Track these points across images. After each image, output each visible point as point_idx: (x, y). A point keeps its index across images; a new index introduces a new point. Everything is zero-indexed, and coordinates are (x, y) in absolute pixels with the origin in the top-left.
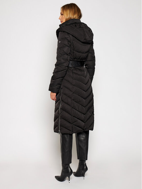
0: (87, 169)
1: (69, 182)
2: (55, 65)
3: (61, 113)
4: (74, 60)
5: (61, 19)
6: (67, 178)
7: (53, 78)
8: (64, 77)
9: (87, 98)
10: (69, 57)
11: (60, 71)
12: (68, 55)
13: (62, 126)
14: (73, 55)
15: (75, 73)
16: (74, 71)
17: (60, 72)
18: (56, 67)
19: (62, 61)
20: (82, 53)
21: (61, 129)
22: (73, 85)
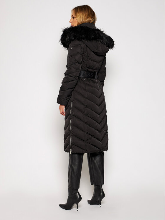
0: (104, 195)
1: (78, 209)
2: (65, 74)
3: (72, 130)
4: (87, 69)
5: (72, 22)
6: (75, 205)
7: (62, 89)
8: (75, 88)
9: (101, 113)
10: (81, 66)
11: (70, 81)
12: (79, 63)
13: (73, 144)
14: (86, 64)
15: (87, 84)
16: (86, 82)
17: (70, 83)
18: (66, 76)
19: (73, 69)
20: (97, 62)
21: (73, 148)
22: (85, 98)
